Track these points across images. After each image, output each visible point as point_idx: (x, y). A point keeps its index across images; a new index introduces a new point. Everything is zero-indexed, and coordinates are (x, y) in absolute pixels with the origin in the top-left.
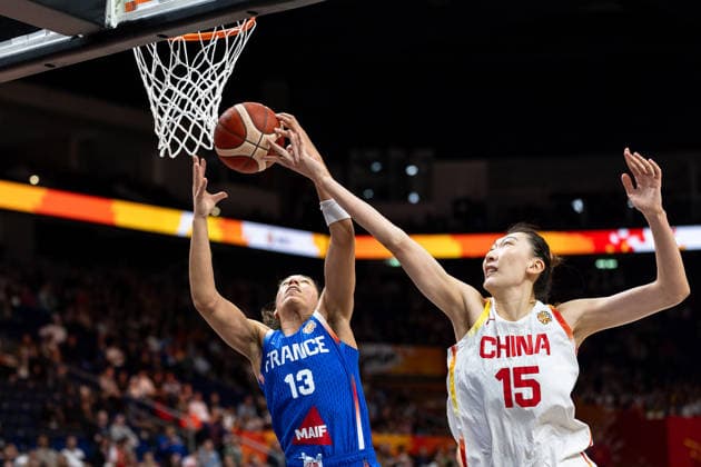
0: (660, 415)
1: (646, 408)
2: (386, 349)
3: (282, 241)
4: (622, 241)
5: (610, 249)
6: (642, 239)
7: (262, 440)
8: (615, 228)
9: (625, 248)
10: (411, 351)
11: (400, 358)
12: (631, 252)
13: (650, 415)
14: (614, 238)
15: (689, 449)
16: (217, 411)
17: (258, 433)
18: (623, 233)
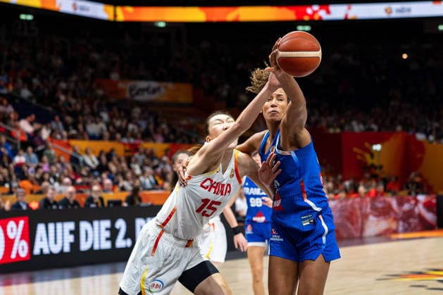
0: (338, 131)
1: (329, 126)
2: (154, 84)
3: (82, 8)
4: (315, 12)
5: (306, 18)
6: (328, 12)
7: (68, 146)
8: (310, 5)
9: (316, 17)
10: (170, 85)
11: (163, 90)
12: (320, 20)
13: (331, 131)
14: (309, 11)
15: (357, 154)
16: (37, 126)
17: (65, 141)
18: (316, 8)
